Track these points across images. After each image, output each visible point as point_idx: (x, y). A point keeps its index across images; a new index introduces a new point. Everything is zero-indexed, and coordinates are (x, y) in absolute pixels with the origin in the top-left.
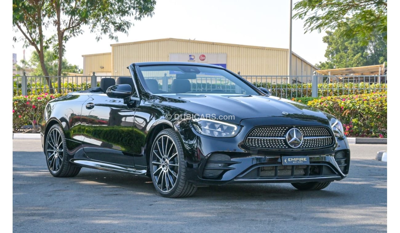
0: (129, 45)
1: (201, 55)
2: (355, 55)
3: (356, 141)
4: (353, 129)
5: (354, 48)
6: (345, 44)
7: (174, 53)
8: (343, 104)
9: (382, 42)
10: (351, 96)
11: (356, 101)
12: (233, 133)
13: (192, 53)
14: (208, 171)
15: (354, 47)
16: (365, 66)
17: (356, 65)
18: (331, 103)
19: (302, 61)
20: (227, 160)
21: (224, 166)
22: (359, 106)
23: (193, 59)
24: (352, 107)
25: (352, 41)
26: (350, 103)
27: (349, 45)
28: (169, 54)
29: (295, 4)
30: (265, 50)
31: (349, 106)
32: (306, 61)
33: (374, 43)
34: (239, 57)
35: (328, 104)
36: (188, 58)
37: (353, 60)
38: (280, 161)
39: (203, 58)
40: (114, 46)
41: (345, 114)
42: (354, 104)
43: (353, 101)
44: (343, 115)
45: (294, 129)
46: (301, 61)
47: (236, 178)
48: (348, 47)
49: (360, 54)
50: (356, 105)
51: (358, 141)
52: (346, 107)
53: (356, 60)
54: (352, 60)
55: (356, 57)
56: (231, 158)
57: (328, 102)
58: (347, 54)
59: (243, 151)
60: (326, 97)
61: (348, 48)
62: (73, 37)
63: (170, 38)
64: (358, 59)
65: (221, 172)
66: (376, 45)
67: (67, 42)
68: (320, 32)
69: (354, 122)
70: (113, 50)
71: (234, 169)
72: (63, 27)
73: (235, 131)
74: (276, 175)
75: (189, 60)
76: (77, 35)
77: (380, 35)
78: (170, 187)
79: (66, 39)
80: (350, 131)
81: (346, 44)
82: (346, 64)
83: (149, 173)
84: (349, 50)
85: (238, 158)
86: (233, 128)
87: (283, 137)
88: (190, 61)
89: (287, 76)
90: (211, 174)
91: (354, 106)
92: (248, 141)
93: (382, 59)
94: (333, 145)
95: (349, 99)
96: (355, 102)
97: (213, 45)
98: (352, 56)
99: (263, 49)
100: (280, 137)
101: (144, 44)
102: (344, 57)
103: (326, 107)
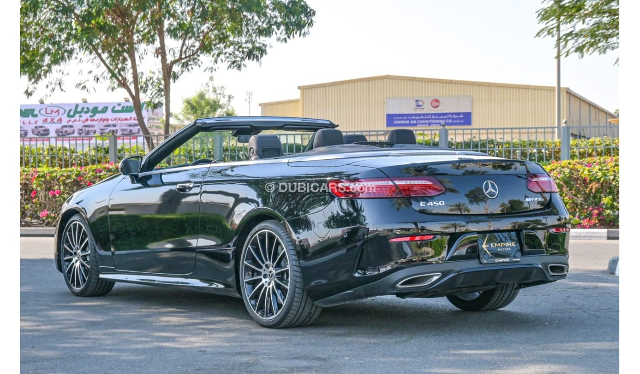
0: (326, 86)
1: (433, 100)
3: (608, 235)
4: (604, 214)
7: (392, 98)
8: (586, 172)
10: (602, 160)
11: (609, 168)
13: (419, 97)
18: (567, 171)
19: (590, 105)
22: (614, 175)
23: (421, 106)
24: (602, 177)
26: (599, 171)
28: (385, 100)
29: (538, 12)
30: (530, 90)
31: (596, 176)
32: (597, 105)
34: (491, 101)
35: (562, 173)
36: (414, 104)
39: (436, 104)
40: (304, 89)
41: (591, 189)
42: (605, 173)
43: (605, 168)
44: (587, 191)
46: (588, 106)
50: (608, 175)
51: (611, 236)
52: (592, 178)
57: (562, 169)
60: (559, 162)
62: (186, 72)
63: (386, 75)
67: (176, 81)
68: (582, 57)
69: (606, 203)
70: (303, 95)
72: (170, 58)
75: (415, 107)
76: (192, 68)
79: (176, 77)
80: (600, 218)
88: (416, 109)
89: (553, 128)
91: (606, 176)
95: (599, 164)
96: (608, 170)
97: (450, 84)
99: (527, 88)
101: (347, 85)
103: (559, 179)
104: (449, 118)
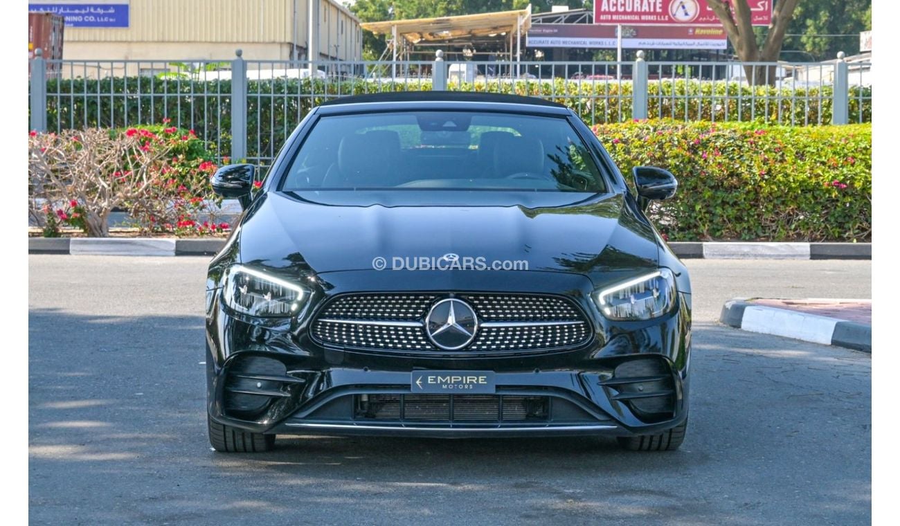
38: (401, 383)
45: (451, 299)
104: (90, 14)
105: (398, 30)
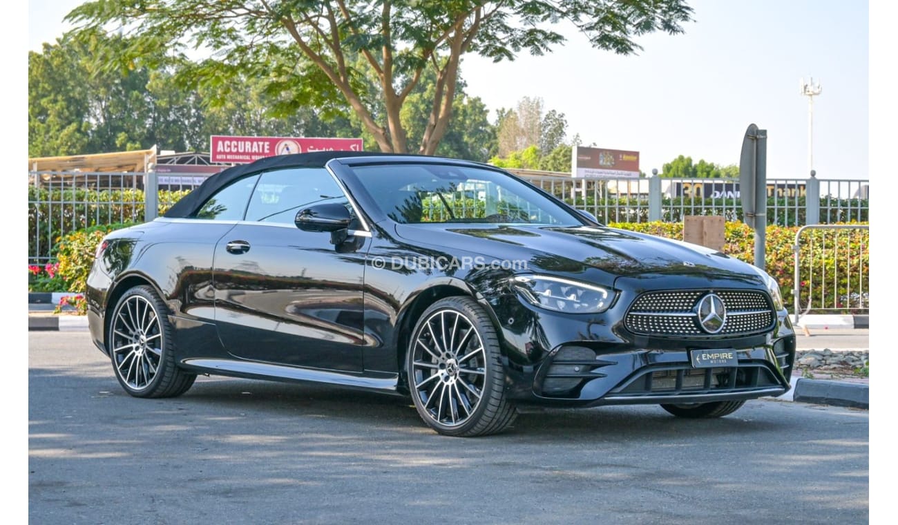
2: (63, 127)
5: (62, 113)
6: (42, 103)
9: (120, 100)
12: (601, 305)
14: (551, 381)
15: (61, 111)
16: (104, 152)
17: (65, 149)
20: (589, 358)
21: (584, 371)
25: (56, 96)
27: (51, 105)
33: (103, 103)
37: (60, 139)
38: (687, 360)
45: (711, 295)
47: (608, 394)
48: (47, 110)
49: (74, 126)
53: (65, 138)
54: (57, 139)
55: (65, 131)
56: (598, 354)
58: (45, 125)
59: (619, 339)
61: (49, 112)
64: (70, 137)
65: (578, 382)
66: (110, 106)
71: (604, 376)
73: (605, 301)
74: (678, 386)
77: (117, 85)
78: (462, 414)
81: (44, 102)
82: (43, 148)
83: (403, 386)
84: (51, 116)
85: (611, 355)
86: (600, 294)
87: (691, 311)
90: (558, 386)
92: (631, 321)
93: (123, 138)
94: (772, 327)
98: (58, 130)
100: (686, 311)
102: (39, 130)
105: (38, 166)
